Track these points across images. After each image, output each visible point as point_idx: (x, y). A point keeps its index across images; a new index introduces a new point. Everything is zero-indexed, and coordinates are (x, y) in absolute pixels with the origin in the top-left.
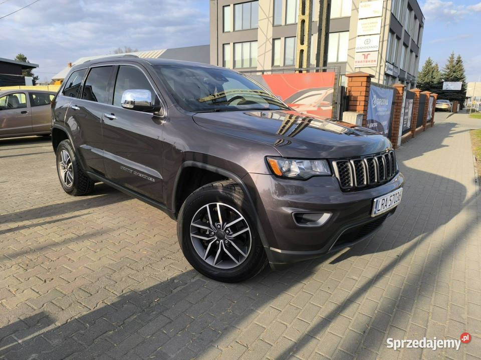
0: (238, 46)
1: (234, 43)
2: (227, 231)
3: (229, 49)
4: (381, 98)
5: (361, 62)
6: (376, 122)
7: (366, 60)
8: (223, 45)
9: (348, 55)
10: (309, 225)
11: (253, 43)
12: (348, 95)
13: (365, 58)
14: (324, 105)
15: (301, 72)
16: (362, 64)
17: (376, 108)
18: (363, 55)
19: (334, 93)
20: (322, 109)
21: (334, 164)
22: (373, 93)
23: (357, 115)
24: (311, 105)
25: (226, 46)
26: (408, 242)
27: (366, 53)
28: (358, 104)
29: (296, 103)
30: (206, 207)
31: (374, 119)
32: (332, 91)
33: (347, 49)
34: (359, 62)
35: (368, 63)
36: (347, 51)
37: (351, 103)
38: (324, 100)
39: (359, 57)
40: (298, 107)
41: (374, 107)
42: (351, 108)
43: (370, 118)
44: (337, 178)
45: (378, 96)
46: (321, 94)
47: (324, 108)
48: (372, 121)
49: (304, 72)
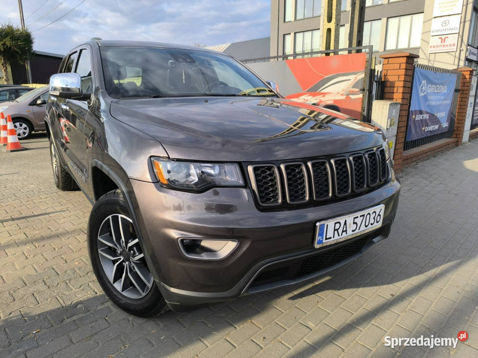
0: (299, 36)
1: (295, 33)
2: (132, 252)
3: (289, 39)
4: (436, 84)
5: (437, 46)
6: (427, 113)
7: (443, 44)
8: (284, 35)
9: (422, 40)
10: (205, 257)
11: (315, 32)
12: (383, 80)
13: (442, 42)
14: (354, 93)
15: (328, 54)
16: (438, 48)
17: (425, 97)
18: (440, 38)
19: (364, 78)
20: (350, 98)
21: (250, 169)
22: (421, 78)
23: (390, 104)
24: (338, 93)
25: (287, 37)
26: (418, 274)
27: (443, 37)
28: (395, 91)
29: (322, 92)
30: (109, 218)
31: (423, 109)
32: (363, 75)
33: (421, 32)
34: (434, 47)
35: (445, 48)
36: (421, 35)
37: (387, 90)
38: (353, 87)
39: (434, 41)
40: (324, 96)
41: (422, 94)
42: (387, 95)
43: (417, 109)
44: (253, 191)
45: (430, 82)
46: (349, 80)
47: (353, 97)
48: (421, 112)
49: (332, 54)
